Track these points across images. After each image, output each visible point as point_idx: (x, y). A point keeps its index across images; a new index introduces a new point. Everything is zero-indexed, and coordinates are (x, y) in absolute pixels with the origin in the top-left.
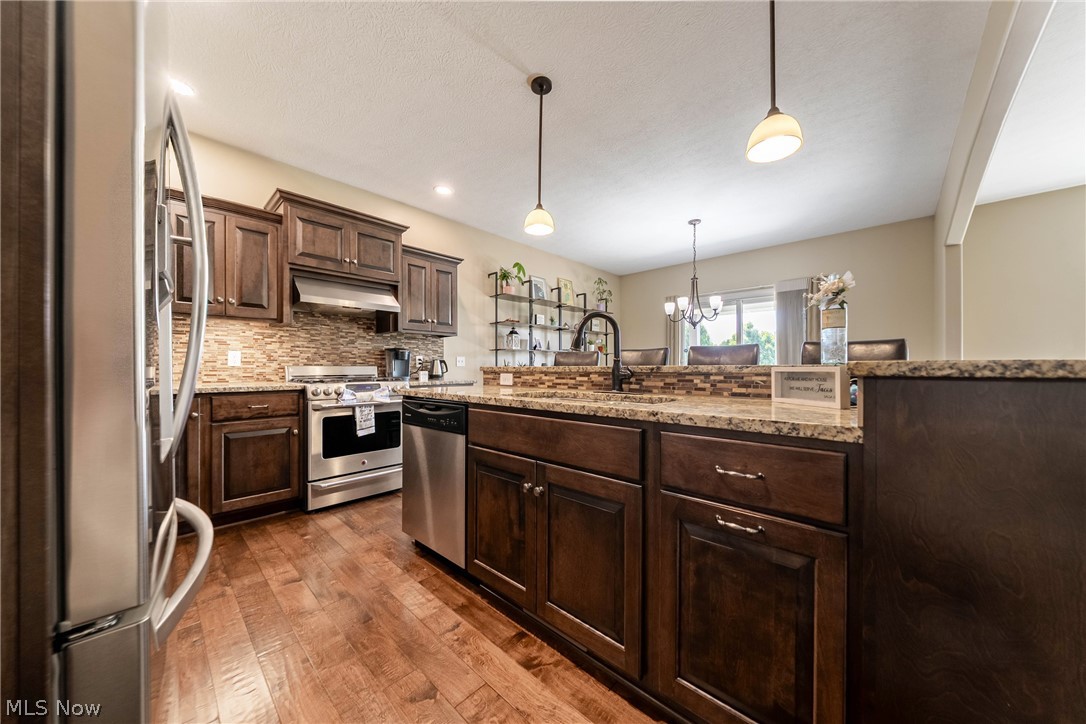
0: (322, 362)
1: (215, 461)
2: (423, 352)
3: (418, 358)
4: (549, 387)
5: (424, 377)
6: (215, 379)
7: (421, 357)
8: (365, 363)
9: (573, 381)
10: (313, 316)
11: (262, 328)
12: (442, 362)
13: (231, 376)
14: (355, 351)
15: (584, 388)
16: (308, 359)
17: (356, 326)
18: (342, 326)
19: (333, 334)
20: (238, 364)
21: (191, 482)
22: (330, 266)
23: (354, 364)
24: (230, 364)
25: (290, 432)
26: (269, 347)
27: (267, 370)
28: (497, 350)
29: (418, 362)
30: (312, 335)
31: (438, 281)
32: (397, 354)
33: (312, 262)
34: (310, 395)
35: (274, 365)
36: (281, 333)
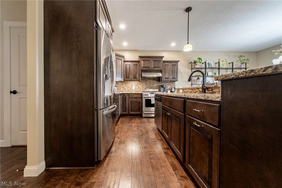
0: (148, 88)
1: (129, 105)
2: (170, 86)
3: (168, 87)
4: (190, 93)
5: (169, 91)
6: (131, 91)
7: (169, 87)
8: (157, 89)
9: (195, 91)
10: (146, 79)
11: (138, 82)
12: (174, 88)
13: (133, 91)
14: (154, 86)
15: (198, 93)
16: (145, 88)
17: (154, 80)
18: (151, 81)
19: (150, 83)
20: (134, 89)
21: (126, 108)
22: (148, 69)
23: (154, 89)
24: (133, 89)
25: (140, 101)
26: (139, 86)
27: (138, 90)
28: (192, 84)
29: (168, 88)
30: (146, 83)
31: (172, 67)
32: (162, 86)
33: (144, 69)
34: (143, 95)
35: (140, 89)
36: (141, 83)
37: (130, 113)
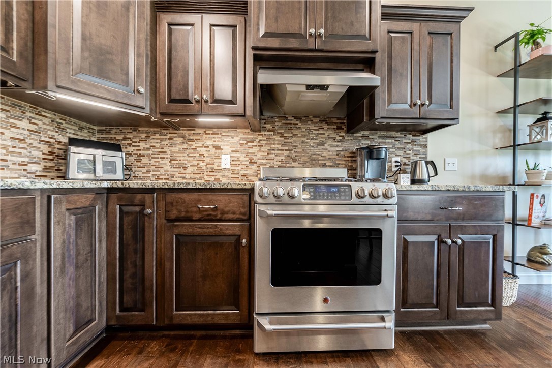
0: (294, 164)
1: (167, 265)
2: (401, 153)
3: (394, 159)
5: (405, 180)
6: (212, 179)
7: (398, 159)
8: (336, 166)
10: (286, 119)
11: (245, 133)
12: (427, 163)
13: (223, 176)
14: (325, 153)
16: (282, 161)
17: (325, 126)
18: (312, 127)
19: (304, 136)
20: (228, 166)
21: (147, 284)
22: (294, 43)
23: (324, 166)
24: (223, 166)
25: (239, 238)
26: (251, 151)
27: (249, 172)
28: (515, 146)
29: (394, 164)
30: (286, 138)
31: (431, 47)
32: (371, 153)
33: (274, 43)
34: (257, 198)
35: (255, 167)
36: (260, 138)
37: (171, 318)
